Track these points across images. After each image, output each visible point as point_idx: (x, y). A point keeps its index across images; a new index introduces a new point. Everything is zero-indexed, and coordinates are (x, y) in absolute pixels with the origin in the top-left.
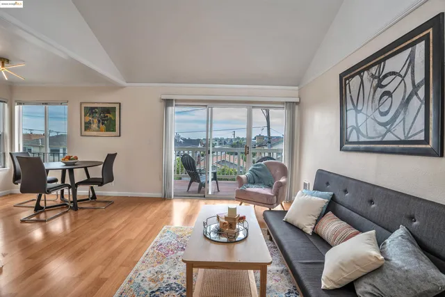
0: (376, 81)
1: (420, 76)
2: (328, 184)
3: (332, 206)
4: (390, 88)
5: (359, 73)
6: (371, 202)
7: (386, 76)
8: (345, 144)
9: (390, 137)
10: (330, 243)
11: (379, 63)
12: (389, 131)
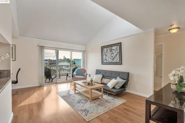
0: (110, 50)
1: (118, 51)
2: (100, 72)
3: (103, 77)
4: (113, 52)
5: (106, 48)
6: (112, 74)
7: (112, 50)
8: (103, 63)
9: (113, 61)
10: (106, 83)
11: (111, 47)
12: (113, 60)
